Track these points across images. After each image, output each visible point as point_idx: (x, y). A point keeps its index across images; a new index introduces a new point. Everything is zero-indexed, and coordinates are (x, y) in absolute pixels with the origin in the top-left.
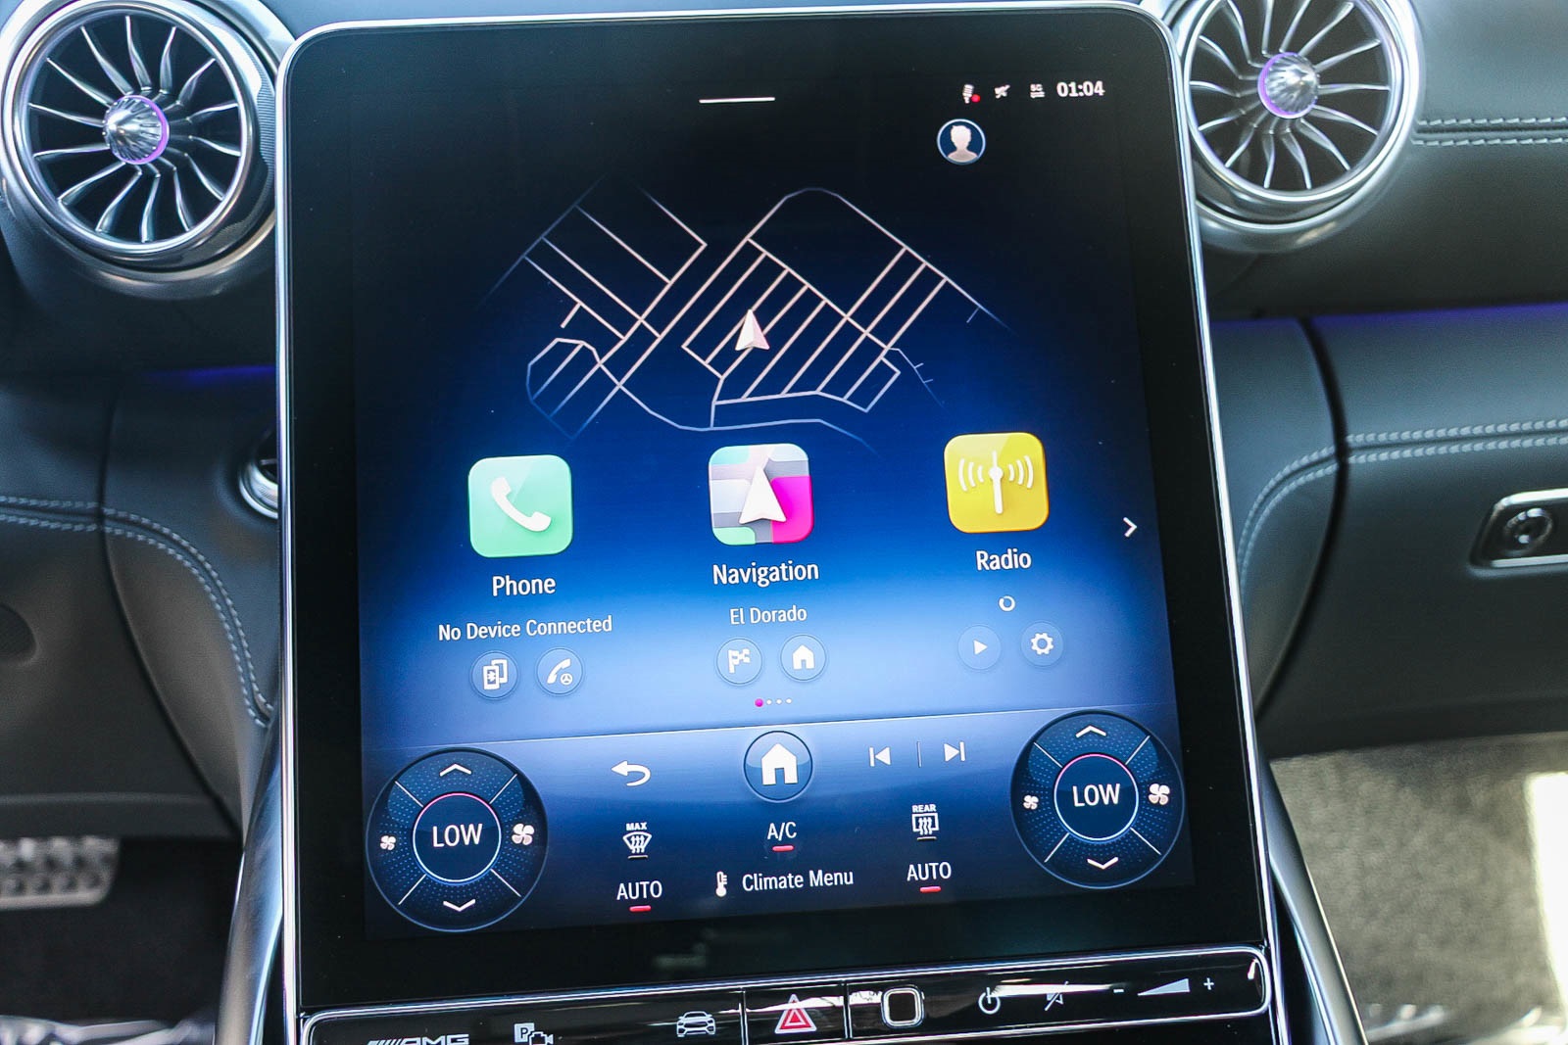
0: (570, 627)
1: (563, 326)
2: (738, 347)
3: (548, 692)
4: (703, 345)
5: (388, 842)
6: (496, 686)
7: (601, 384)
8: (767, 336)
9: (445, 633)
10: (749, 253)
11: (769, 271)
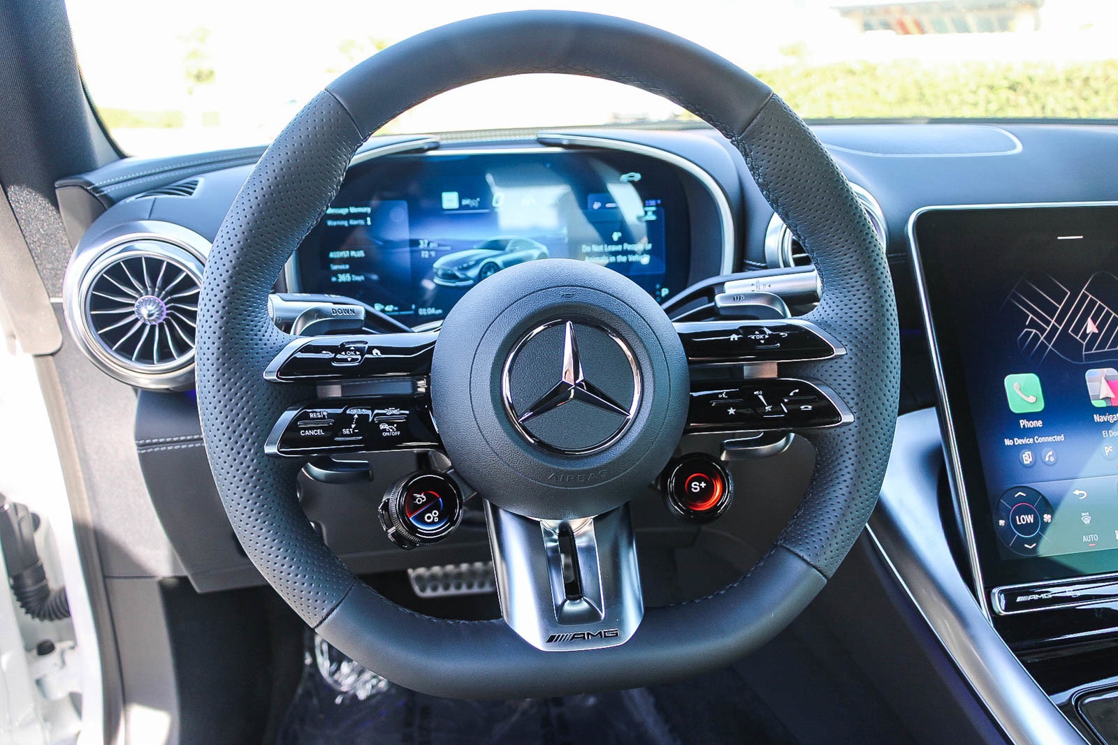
0: (1050, 439)
1: (1027, 323)
2: (1088, 332)
3: (1045, 463)
4: (1076, 331)
5: (1002, 523)
6: (1028, 462)
7: (1043, 346)
8: (1097, 327)
9: (1008, 442)
10: (1085, 296)
11: (1092, 303)
